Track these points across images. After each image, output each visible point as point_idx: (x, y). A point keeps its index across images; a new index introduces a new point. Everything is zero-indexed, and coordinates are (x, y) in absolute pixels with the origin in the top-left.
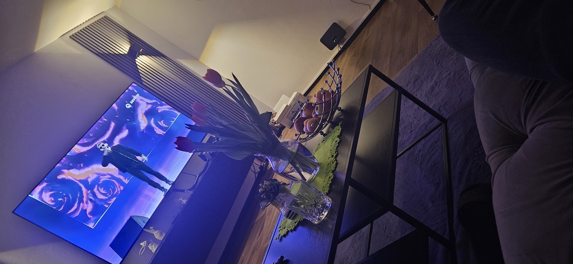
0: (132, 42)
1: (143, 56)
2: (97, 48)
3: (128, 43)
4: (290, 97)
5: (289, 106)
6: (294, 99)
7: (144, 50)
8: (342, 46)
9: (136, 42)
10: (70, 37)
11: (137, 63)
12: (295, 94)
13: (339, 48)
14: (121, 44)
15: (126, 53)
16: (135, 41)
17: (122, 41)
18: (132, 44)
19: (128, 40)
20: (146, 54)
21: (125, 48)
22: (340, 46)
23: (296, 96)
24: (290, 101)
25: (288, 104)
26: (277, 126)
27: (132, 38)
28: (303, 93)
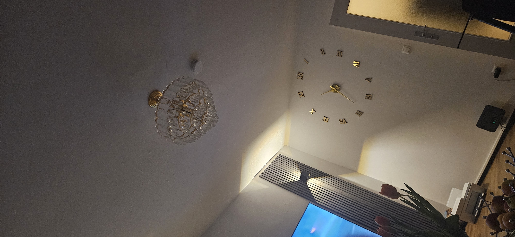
1: (311, 179)
2: (278, 180)
3: (299, 171)
4: (462, 189)
5: (465, 199)
6: (468, 191)
7: (312, 174)
9: (305, 169)
10: (259, 176)
11: (309, 186)
12: (466, 185)
13: (502, 128)
14: (294, 173)
15: (299, 179)
16: (303, 169)
17: (294, 171)
18: (302, 171)
19: (299, 169)
20: (313, 177)
21: (296, 175)
22: (503, 126)
23: (469, 187)
24: (463, 194)
25: (463, 197)
28: (476, 182)
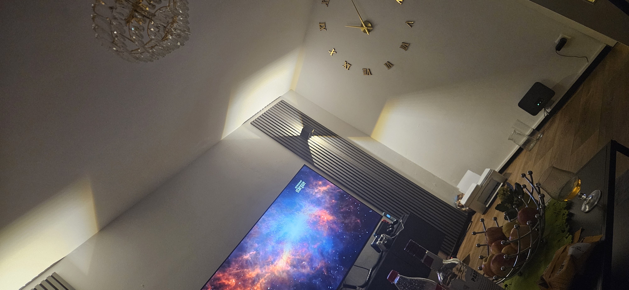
0: (305, 123)
1: (315, 136)
2: (273, 132)
3: (301, 125)
4: (481, 175)
5: (480, 186)
6: (487, 177)
7: (316, 131)
8: (549, 110)
9: (309, 123)
10: (251, 123)
11: (309, 144)
12: (487, 171)
13: (545, 113)
14: (295, 126)
15: (299, 134)
16: (307, 122)
18: (305, 125)
19: (302, 122)
20: (317, 134)
21: (297, 129)
22: (547, 110)
23: (489, 173)
24: (480, 180)
25: (479, 184)
26: (465, 211)
27: (306, 120)
28: (497, 170)
